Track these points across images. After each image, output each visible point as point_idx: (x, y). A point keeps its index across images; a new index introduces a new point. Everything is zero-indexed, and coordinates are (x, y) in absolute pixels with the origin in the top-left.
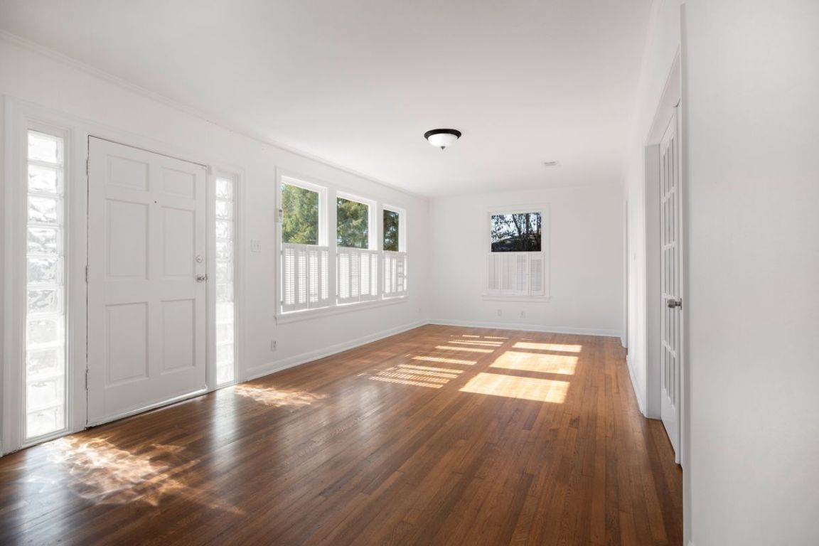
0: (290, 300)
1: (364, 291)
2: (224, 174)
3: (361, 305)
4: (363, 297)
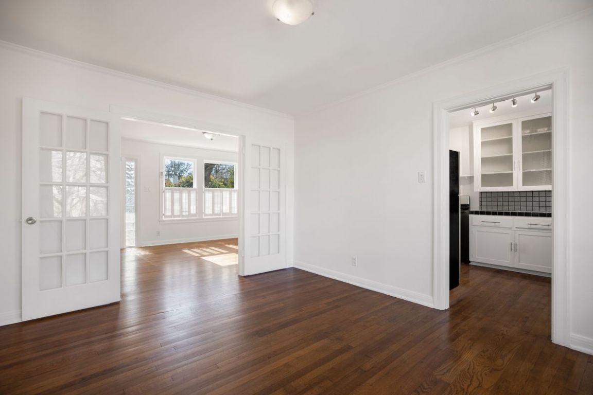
0: (168, 213)
1: (226, 209)
2: (131, 160)
3: (222, 218)
4: (226, 214)
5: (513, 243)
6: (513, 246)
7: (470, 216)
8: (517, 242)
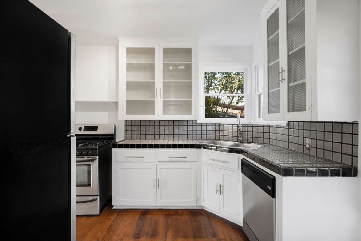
5: (155, 179)
6: (155, 181)
7: (114, 150)
8: (159, 177)
